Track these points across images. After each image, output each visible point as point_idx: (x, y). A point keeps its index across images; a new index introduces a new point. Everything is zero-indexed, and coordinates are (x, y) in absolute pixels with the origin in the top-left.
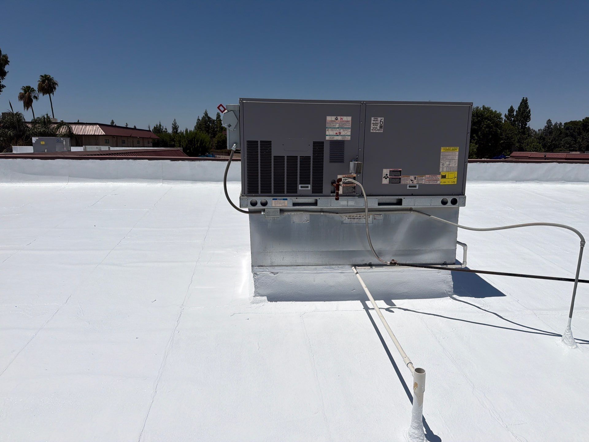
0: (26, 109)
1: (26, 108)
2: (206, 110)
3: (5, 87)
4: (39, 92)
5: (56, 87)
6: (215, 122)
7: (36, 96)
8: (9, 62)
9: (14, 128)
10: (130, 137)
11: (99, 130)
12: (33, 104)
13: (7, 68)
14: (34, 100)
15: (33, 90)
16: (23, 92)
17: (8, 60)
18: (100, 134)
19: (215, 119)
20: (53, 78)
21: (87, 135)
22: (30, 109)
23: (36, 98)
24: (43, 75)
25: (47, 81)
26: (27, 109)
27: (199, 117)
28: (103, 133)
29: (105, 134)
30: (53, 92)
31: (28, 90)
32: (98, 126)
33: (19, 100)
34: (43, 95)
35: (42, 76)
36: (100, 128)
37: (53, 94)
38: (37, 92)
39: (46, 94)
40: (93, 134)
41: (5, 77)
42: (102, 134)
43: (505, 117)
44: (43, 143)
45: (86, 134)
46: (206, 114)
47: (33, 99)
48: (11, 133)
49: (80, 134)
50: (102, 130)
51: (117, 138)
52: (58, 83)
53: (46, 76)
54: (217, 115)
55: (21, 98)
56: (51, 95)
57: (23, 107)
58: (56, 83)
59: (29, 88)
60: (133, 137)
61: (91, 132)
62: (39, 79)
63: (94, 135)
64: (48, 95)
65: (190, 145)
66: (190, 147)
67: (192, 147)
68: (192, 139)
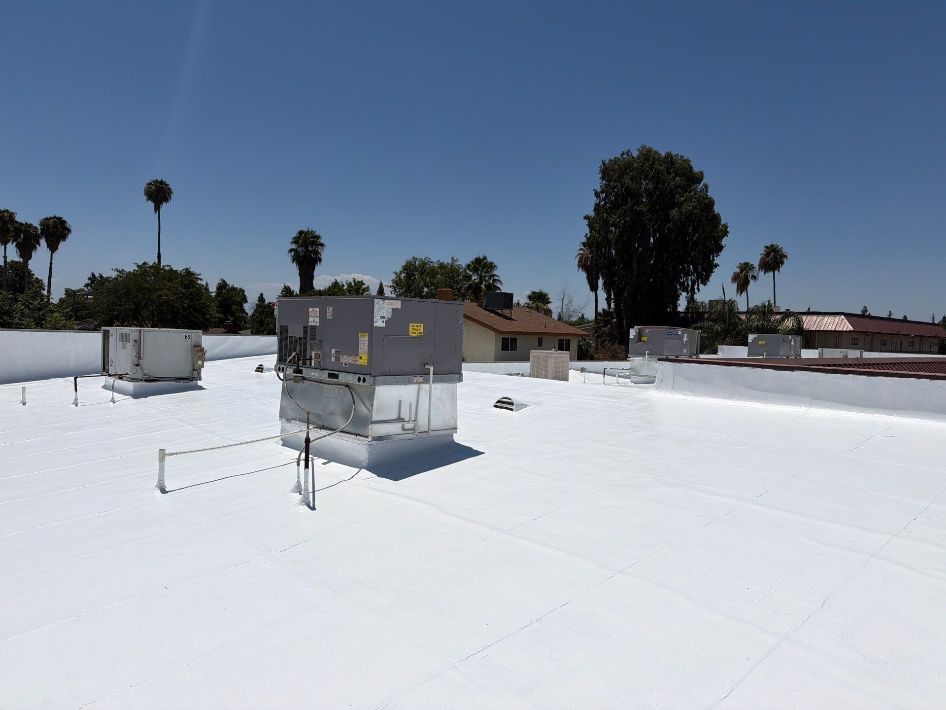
0: (739, 294)
1: (739, 292)
3: (719, 266)
4: (759, 269)
5: (785, 260)
7: (755, 275)
8: (728, 232)
9: (724, 320)
10: (898, 334)
11: (843, 323)
12: (749, 287)
13: (724, 241)
14: (752, 282)
15: (752, 267)
16: (738, 270)
17: (728, 230)
18: (844, 330)
20: (782, 248)
21: (823, 331)
22: (744, 294)
23: (754, 277)
24: (769, 245)
25: (772, 254)
26: (741, 294)
28: (851, 328)
29: (852, 329)
30: (780, 268)
31: (746, 267)
32: (843, 317)
33: (732, 282)
35: (767, 247)
36: (846, 321)
37: (779, 271)
38: (757, 269)
39: (770, 271)
40: (833, 329)
41: (720, 254)
42: (848, 330)
44: (762, 342)
45: (822, 329)
47: (750, 279)
48: (718, 327)
49: (813, 329)
50: (848, 324)
51: (873, 336)
53: (772, 246)
55: (734, 280)
56: (776, 272)
58: (785, 256)
59: (747, 264)
60: (902, 335)
61: (830, 327)
62: (762, 251)
63: (835, 331)
64: (771, 273)
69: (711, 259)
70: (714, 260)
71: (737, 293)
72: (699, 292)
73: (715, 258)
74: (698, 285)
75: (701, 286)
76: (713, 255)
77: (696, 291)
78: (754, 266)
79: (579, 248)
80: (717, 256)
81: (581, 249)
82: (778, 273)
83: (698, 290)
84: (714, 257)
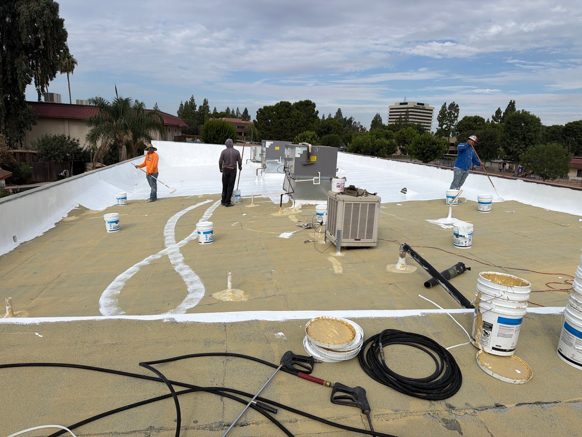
2: (193, 96)
5: (75, 65)
19: (202, 105)
20: (72, 56)
27: (182, 102)
30: (72, 71)
34: (61, 73)
43: (492, 118)
46: (193, 100)
52: (77, 61)
54: (204, 101)
64: (66, 73)
65: (218, 135)
66: (219, 137)
67: (220, 137)
68: (221, 129)
82: (71, 74)
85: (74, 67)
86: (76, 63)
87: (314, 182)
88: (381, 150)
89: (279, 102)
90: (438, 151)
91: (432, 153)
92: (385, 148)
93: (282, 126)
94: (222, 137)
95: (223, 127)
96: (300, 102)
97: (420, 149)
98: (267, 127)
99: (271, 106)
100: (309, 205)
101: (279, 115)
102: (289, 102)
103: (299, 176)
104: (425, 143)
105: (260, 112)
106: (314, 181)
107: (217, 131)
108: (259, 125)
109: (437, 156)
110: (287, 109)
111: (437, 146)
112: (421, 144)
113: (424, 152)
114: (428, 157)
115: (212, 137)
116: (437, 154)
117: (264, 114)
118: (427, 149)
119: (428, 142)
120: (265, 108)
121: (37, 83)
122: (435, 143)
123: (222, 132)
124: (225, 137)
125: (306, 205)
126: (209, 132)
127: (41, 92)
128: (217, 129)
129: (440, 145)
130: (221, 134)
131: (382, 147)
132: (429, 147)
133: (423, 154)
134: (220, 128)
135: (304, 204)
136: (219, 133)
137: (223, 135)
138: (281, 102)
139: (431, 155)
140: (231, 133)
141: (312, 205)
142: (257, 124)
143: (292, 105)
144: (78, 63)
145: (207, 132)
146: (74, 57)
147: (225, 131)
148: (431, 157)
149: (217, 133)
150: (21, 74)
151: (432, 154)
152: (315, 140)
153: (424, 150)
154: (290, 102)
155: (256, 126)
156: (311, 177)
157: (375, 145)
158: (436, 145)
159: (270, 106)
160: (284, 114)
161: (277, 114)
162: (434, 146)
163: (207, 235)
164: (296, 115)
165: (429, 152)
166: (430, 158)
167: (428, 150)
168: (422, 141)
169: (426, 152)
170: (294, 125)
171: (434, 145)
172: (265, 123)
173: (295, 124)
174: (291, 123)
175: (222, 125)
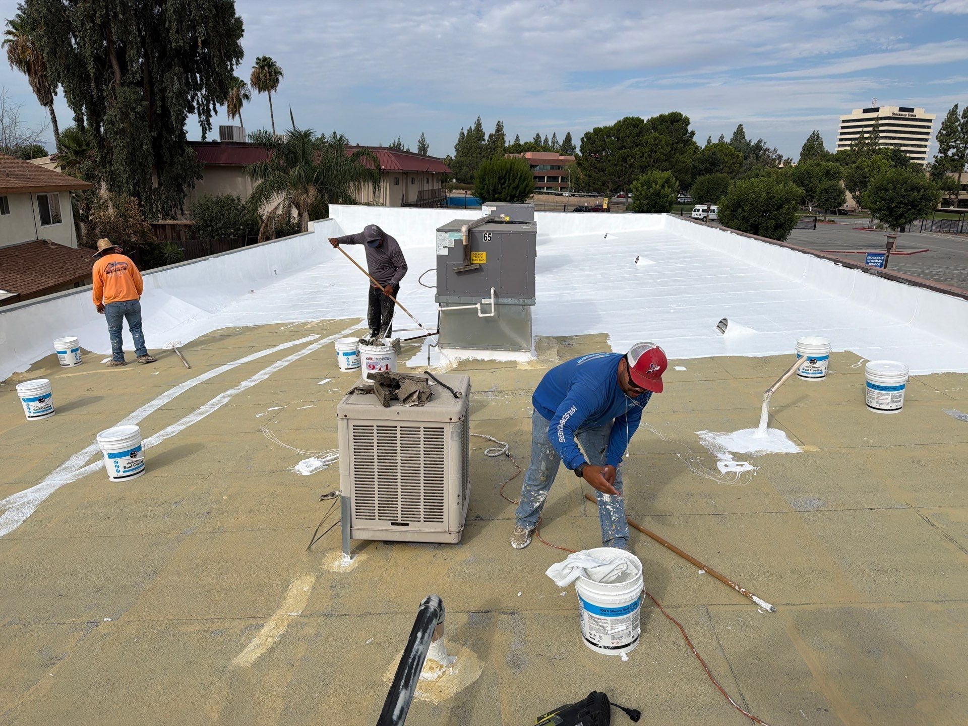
0: (231, 117)
1: (231, 115)
2: (479, 117)
4: (252, 87)
5: (280, 78)
6: (494, 137)
7: (247, 94)
12: (242, 110)
14: (244, 102)
15: (243, 84)
19: (494, 133)
20: (275, 62)
23: (247, 97)
24: (261, 57)
25: (266, 68)
26: (233, 118)
27: (462, 129)
30: (275, 86)
31: (235, 83)
32: (389, 153)
34: (259, 92)
35: (258, 59)
37: (276, 90)
38: (250, 87)
39: (265, 90)
46: (479, 125)
47: (242, 100)
52: (283, 71)
53: (265, 59)
54: (497, 125)
56: (273, 92)
57: (227, 114)
58: (280, 72)
59: (236, 79)
62: (254, 63)
64: (267, 92)
65: (502, 184)
66: (502, 188)
67: (505, 188)
68: (506, 174)
69: (229, 67)
70: (232, 70)
71: (229, 115)
72: (216, 115)
73: (234, 67)
74: (214, 105)
75: (218, 105)
76: (231, 61)
77: (212, 113)
78: (245, 82)
79: (6, 29)
80: (237, 64)
81: (9, 33)
82: (275, 92)
83: (216, 112)
84: (232, 65)
85: (278, 80)
86: (281, 74)
87: (479, 311)
88: (786, 207)
89: (622, 119)
90: (923, 204)
91: (909, 207)
92: (794, 202)
93: (626, 162)
94: (509, 189)
95: (510, 169)
96: (661, 116)
97: (885, 200)
98: (599, 165)
99: (608, 126)
100: (476, 361)
101: (620, 142)
102: (640, 117)
103: (447, 297)
104: (894, 188)
105: (587, 140)
106: (479, 308)
107: (500, 178)
108: (584, 162)
109: (920, 215)
110: (636, 131)
111: (921, 193)
112: (886, 190)
113: (893, 205)
114: (901, 216)
115: (491, 188)
116: (920, 210)
117: (594, 142)
118: (899, 200)
119: (903, 185)
120: (597, 131)
121: (201, 111)
122: (917, 187)
123: (509, 180)
124: (513, 188)
125: (467, 361)
126: (487, 179)
127: (206, 126)
128: (500, 175)
129: (928, 192)
130: (507, 182)
131: (788, 201)
132: (903, 196)
133: (891, 210)
134: (504, 172)
135: (464, 358)
136: (502, 181)
137: (510, 184)
138: (626, 119)
139: (907, 212)
140: (524, 181)
141: (483, 360)
142: (581, 160)
143: (645, 122)
144: (284, 74)
145: (484, 180)
146: (278, 65)
147: (513, 176)
148: (907, 215)
149: (499, 182)
150: (172, 98)
151: (910, 210)
152: (669, 187)
153: (892, 203)
154: (642, 118)
155: (579, 164)
156: (474, 300)
157: (774, 197)
158: (918, 191)
159: (605, 128)
160: (629, 140)
161: (618, 140)
162: (916, 194)
163: (118, 460)
164: (652, 140)
165: (902, 205)
166: (906, 218)
167: (901, 203)
168: (888, 184)
169: (896, 207)
170: (646, 158)
171: (914, 192)
172: (597, 158)
173: (650, 156)
174: (643, 156)
175: (508, 166)
